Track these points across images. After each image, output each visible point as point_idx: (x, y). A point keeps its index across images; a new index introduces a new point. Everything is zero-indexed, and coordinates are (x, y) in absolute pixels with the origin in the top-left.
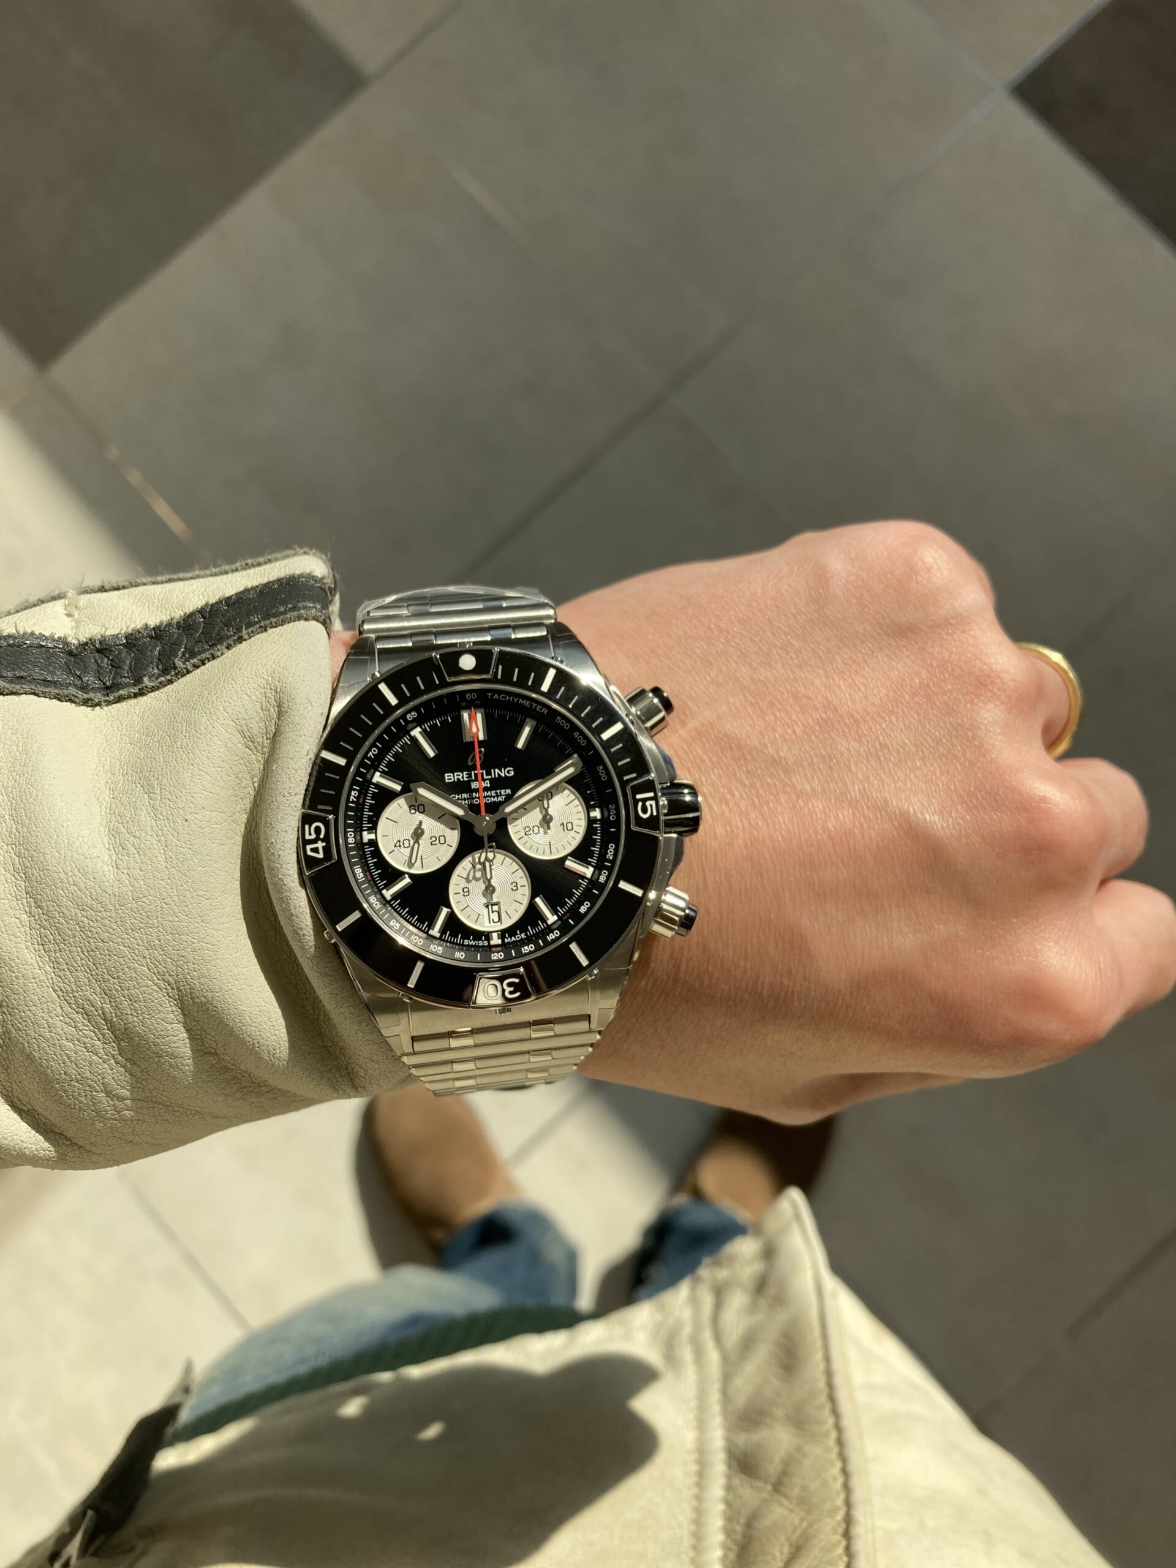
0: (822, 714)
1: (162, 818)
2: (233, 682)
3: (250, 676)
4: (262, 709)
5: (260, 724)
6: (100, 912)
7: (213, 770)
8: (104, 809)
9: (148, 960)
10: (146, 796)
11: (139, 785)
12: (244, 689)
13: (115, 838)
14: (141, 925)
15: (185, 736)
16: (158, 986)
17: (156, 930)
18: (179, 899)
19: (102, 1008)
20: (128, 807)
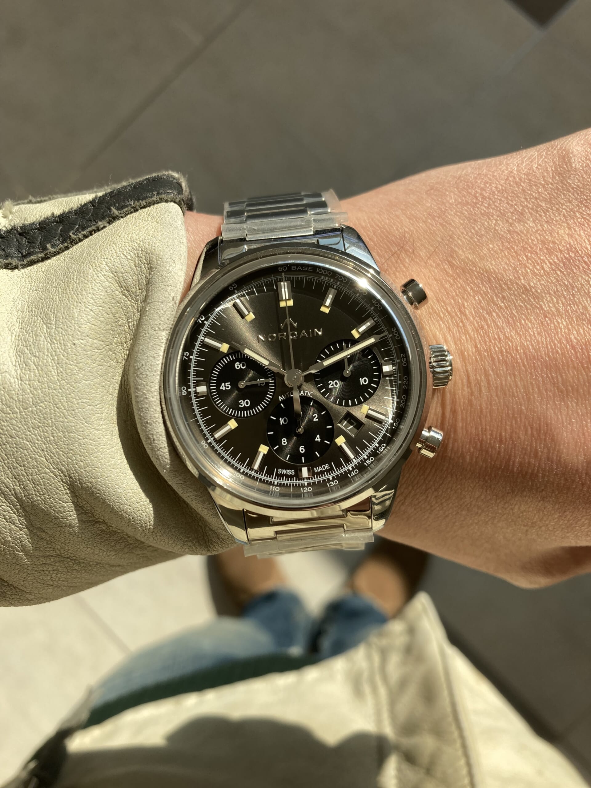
0: (565, 255)
1: (56, 342)
2: (114, 245)
3: (127, 241)
4: (135, 266)
5: (134, 277)
6: (9, 414)
7: (96, 308)
8: (14, 336)
9: (46, 453)
10: (44, 326)
11: (39, 318)
12: (121, 250)
13: (20, 357)
14: (39, 424)
15: (76, 282)
16: (54, 474)
17: (51, 429)
18: (68, 405)
19: (14, 490)
20: (31, 334)
